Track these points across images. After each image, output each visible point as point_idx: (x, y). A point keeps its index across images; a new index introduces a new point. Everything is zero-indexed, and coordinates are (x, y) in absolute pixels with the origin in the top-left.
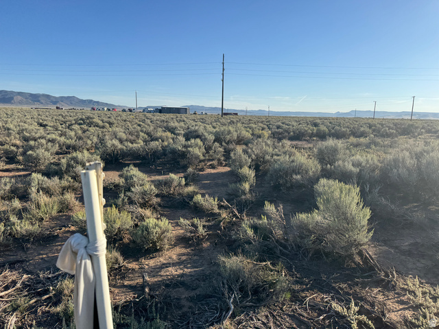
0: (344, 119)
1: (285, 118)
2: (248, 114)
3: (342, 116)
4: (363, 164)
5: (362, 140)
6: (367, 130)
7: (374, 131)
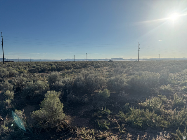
0: (63, 62)
1: (38, 63)
2: (19, 61)
3: (63, 61)
4: (67, 81)
5: (70, 70)
6: (71, 66)
7: (74, 66)
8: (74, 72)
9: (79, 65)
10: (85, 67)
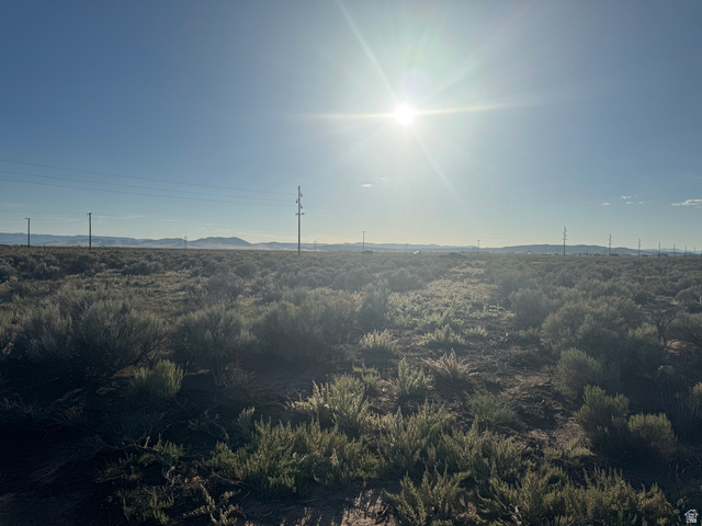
6: (8, 267)
7: (23, 268)
8: (22, 292)
9: (49, 263)
10: (81, 271)
